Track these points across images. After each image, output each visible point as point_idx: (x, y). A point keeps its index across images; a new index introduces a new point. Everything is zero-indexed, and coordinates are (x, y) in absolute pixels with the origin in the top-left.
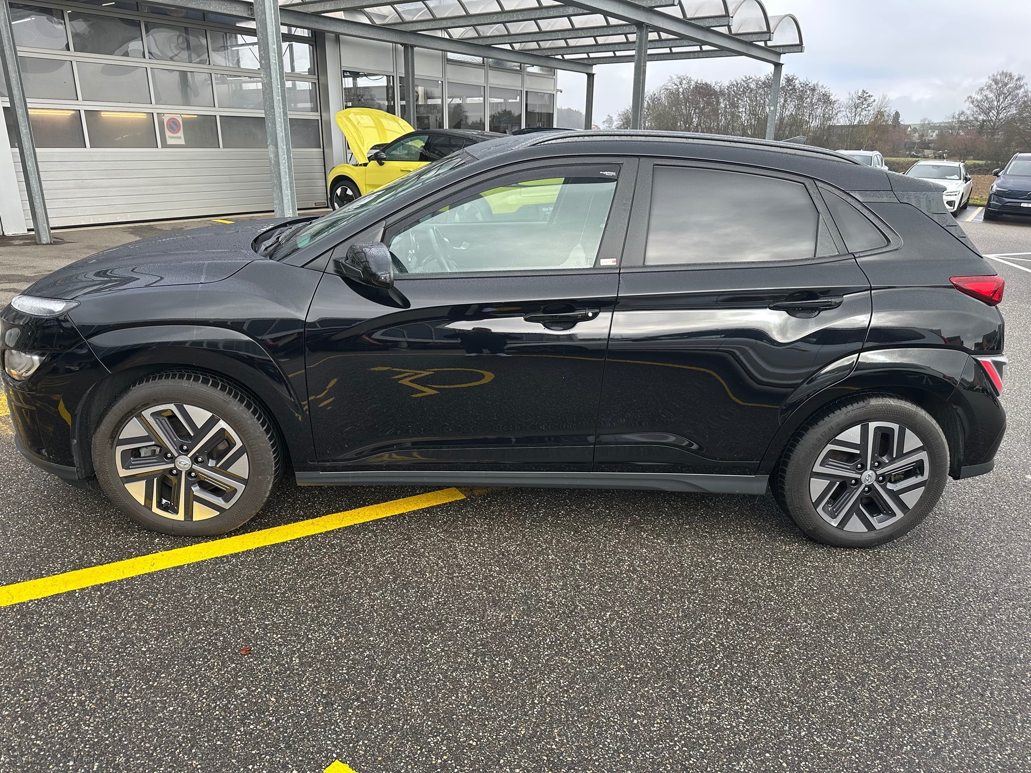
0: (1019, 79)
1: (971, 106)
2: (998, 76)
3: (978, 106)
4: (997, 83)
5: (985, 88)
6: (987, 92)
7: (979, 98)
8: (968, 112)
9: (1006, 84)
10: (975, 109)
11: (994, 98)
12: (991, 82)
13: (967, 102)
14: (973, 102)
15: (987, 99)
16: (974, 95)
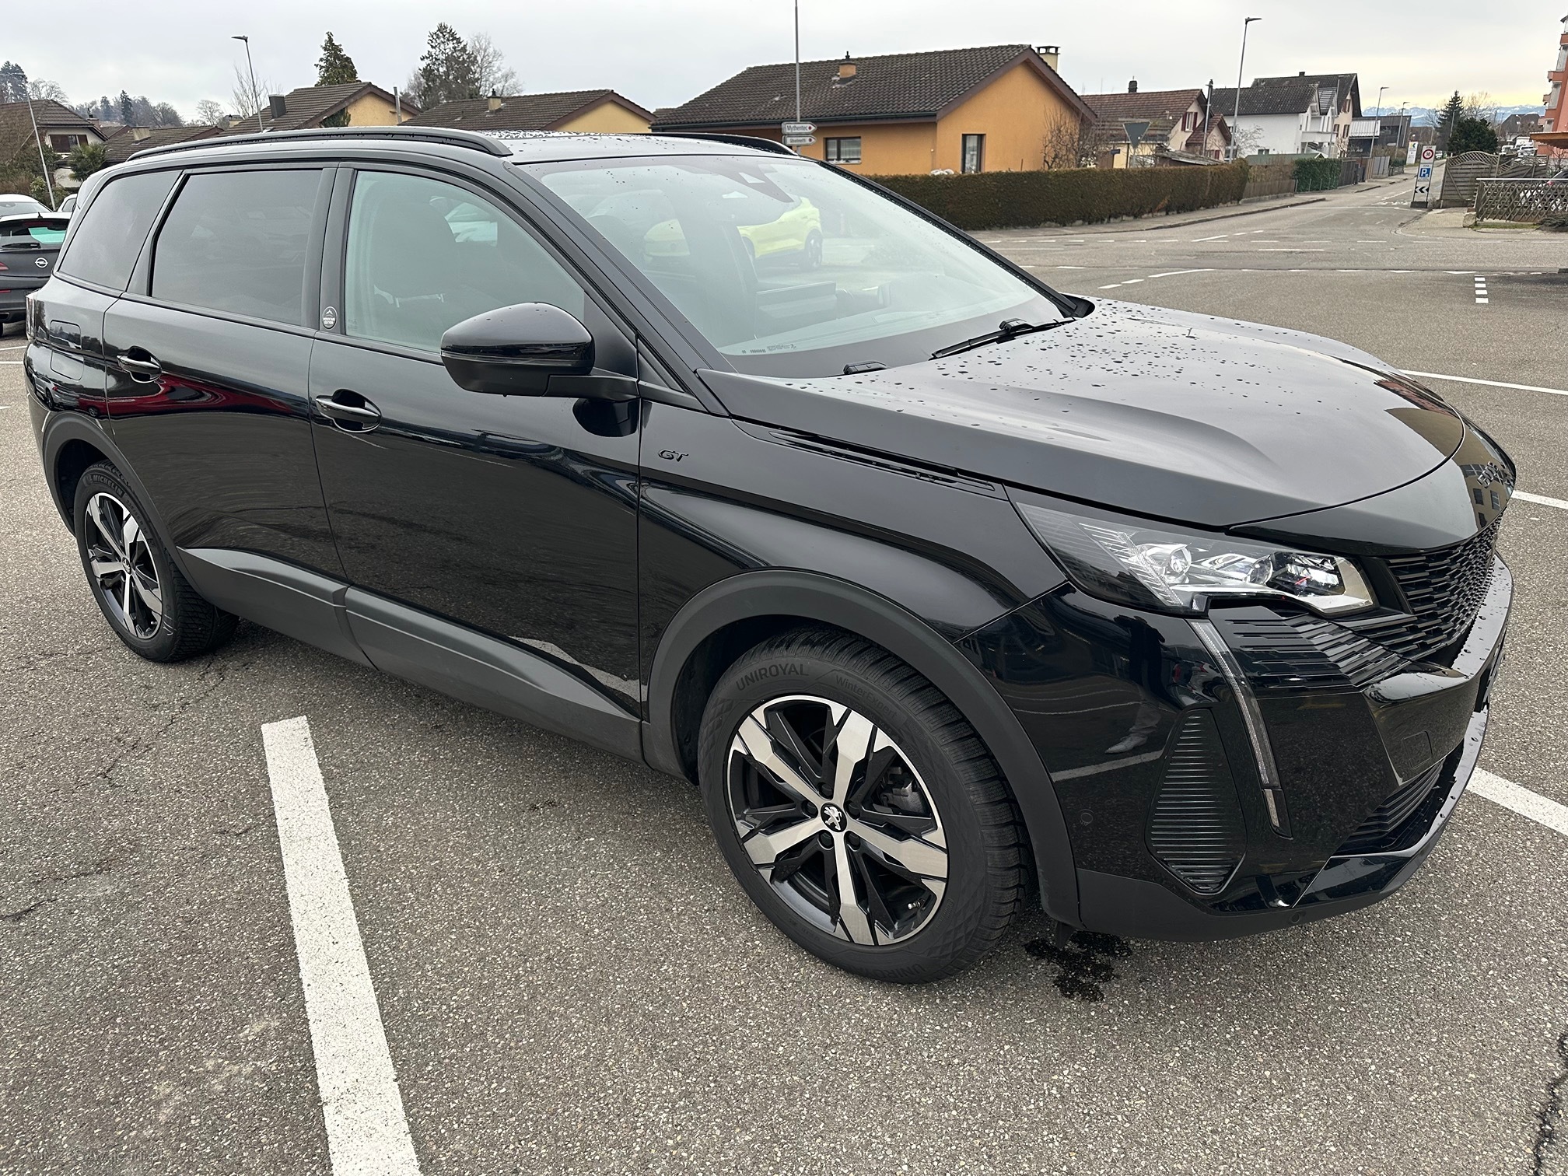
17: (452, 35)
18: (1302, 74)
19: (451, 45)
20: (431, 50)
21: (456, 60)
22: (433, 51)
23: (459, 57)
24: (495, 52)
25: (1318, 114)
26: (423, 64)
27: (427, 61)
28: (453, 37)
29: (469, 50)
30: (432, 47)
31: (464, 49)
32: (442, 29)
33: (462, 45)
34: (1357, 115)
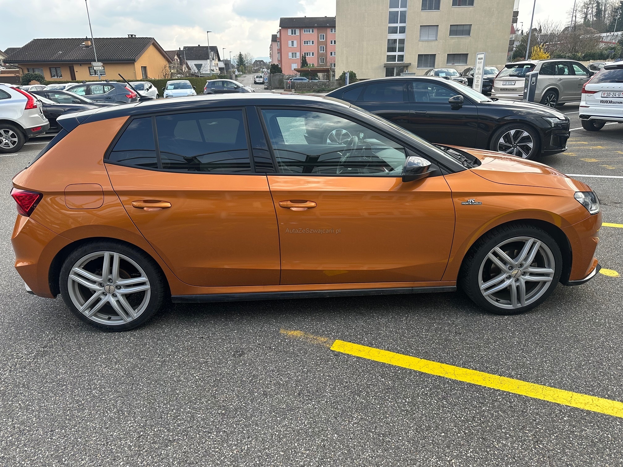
18: (199, 45)
25: (212, 60)
34: (219, 60)
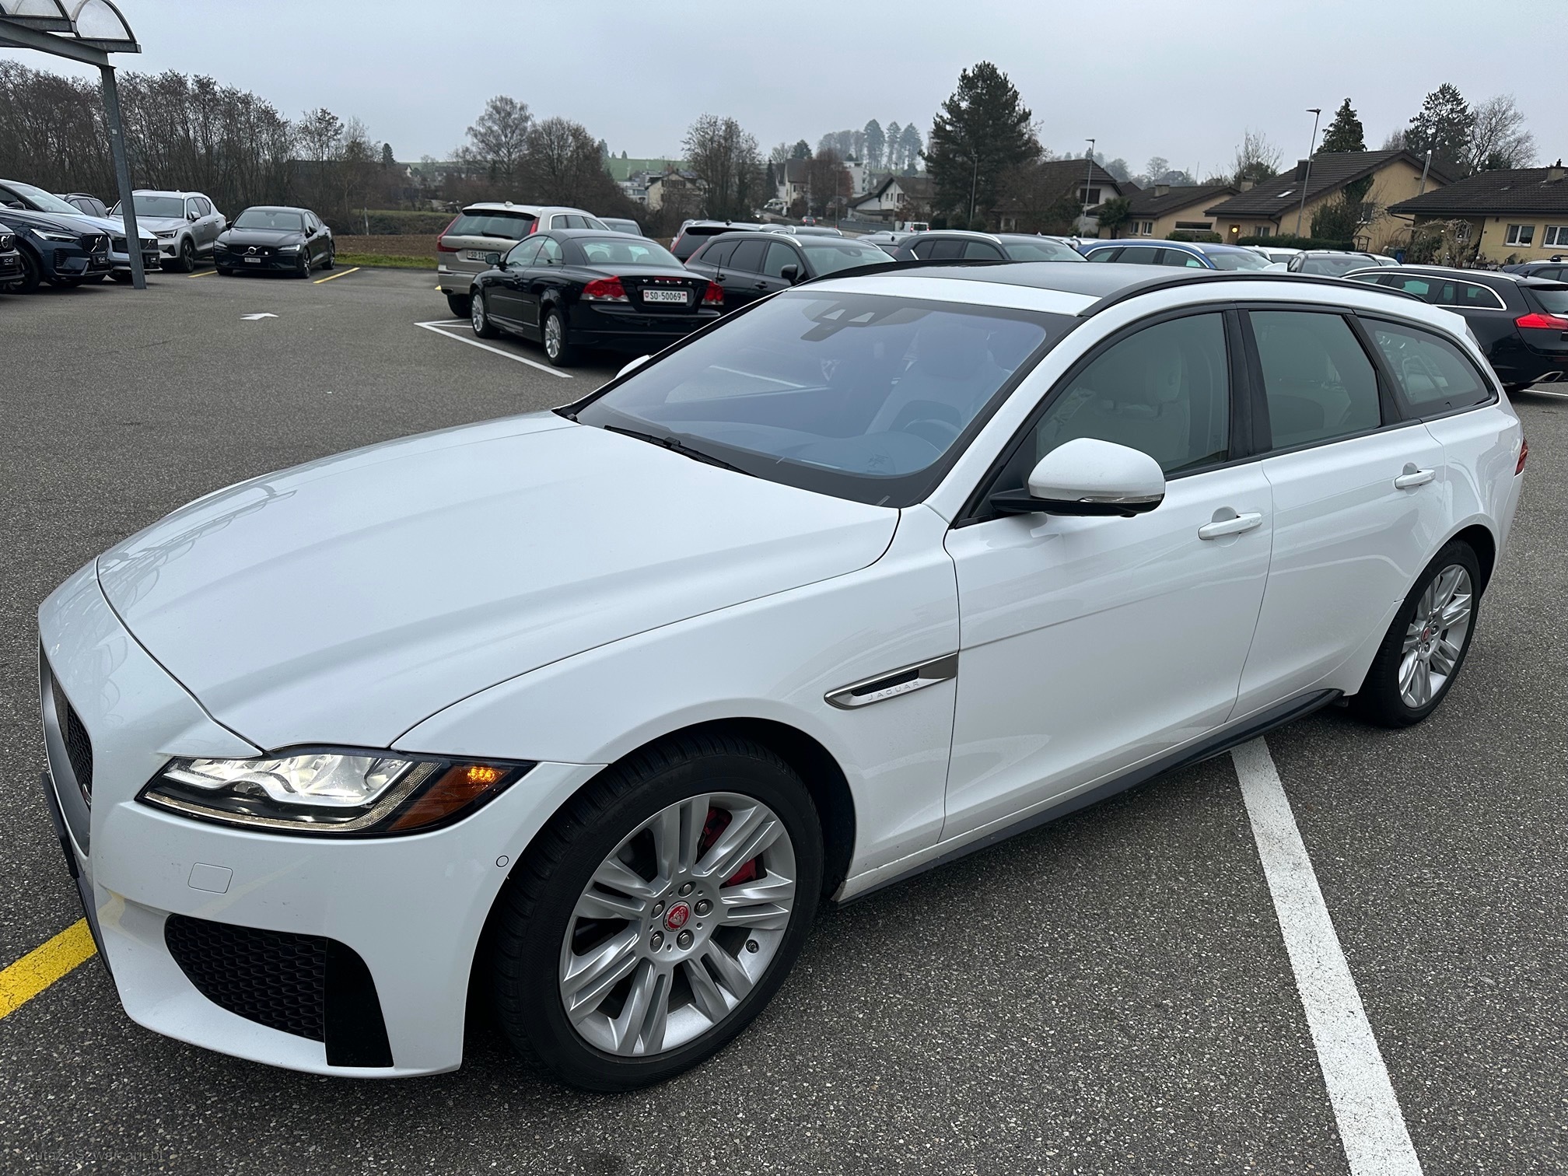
0: (522, 108)
1: (475, 141)
2: (498, 103)
3: (483, 141)
4: (498, 112)
5: (486, 117)
6: (489, 124)
7: (483, 130)
8: (474, 149)
9: (509, 114)
10: (481, 145)
11: (500, 132)
12: (491, 110)
13: (469, 136)
14: (476, 136)
15: (492, 131)
16: (474, 126)
17: (1454, 95)
19: (1449, 107)
20: (1424, 111)
21: (1450, 121)
22: (1426, 113)
23: (1454, 119)
24: (1515, 114)
26: (1412, 126)
27: (1417, 123)
28: (1455, 98)
29: (1469, 111)
30: (1427, 108)
31: (1463, 110)
32: (1444, 90)
33: (1462, 107)
